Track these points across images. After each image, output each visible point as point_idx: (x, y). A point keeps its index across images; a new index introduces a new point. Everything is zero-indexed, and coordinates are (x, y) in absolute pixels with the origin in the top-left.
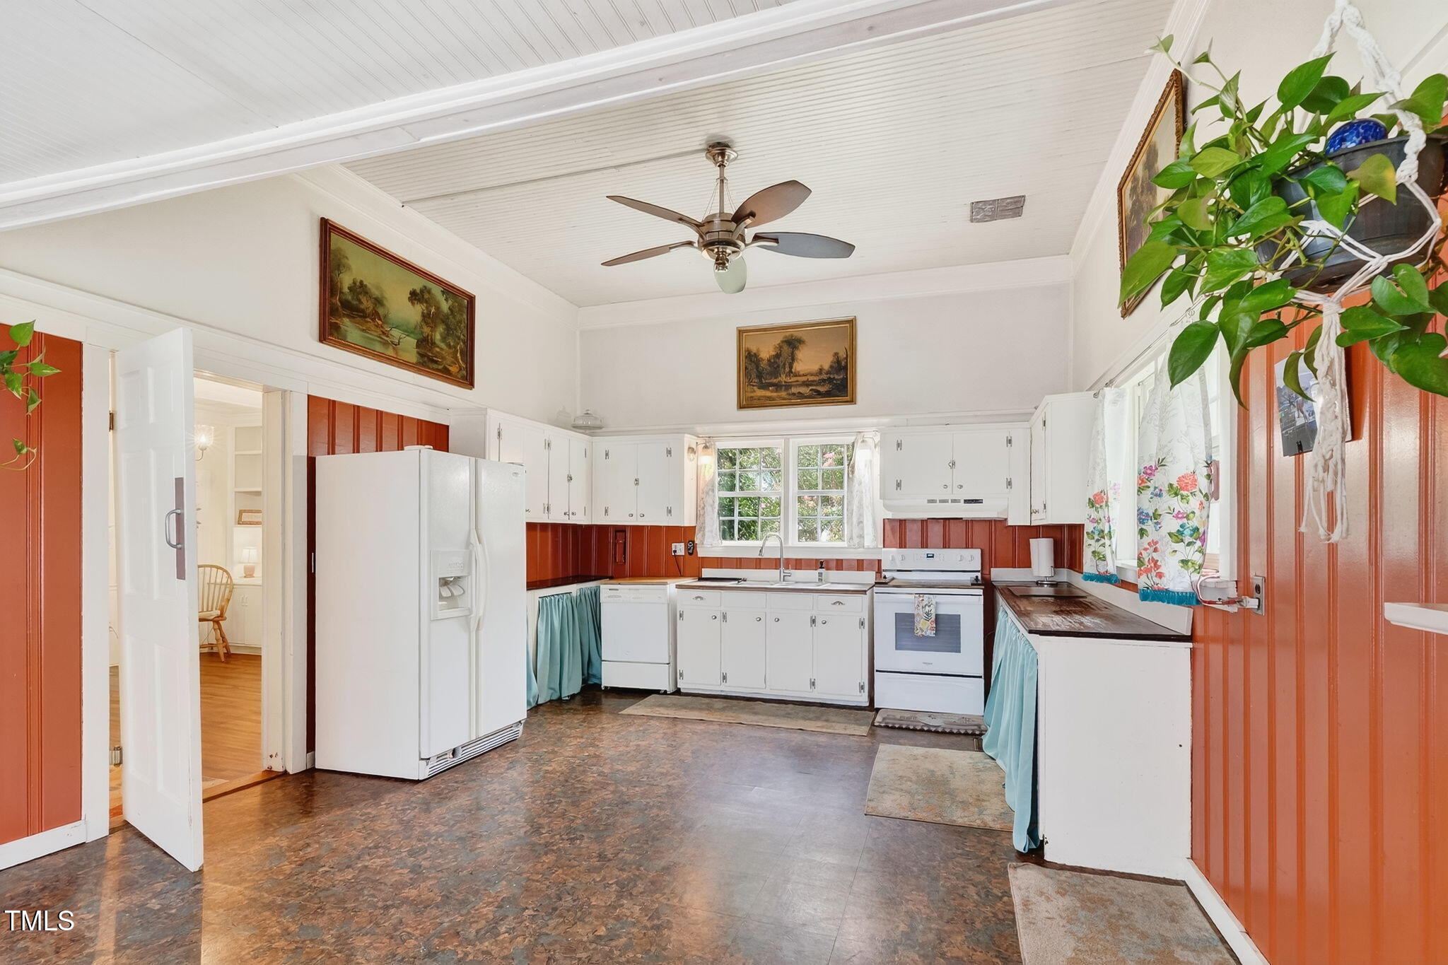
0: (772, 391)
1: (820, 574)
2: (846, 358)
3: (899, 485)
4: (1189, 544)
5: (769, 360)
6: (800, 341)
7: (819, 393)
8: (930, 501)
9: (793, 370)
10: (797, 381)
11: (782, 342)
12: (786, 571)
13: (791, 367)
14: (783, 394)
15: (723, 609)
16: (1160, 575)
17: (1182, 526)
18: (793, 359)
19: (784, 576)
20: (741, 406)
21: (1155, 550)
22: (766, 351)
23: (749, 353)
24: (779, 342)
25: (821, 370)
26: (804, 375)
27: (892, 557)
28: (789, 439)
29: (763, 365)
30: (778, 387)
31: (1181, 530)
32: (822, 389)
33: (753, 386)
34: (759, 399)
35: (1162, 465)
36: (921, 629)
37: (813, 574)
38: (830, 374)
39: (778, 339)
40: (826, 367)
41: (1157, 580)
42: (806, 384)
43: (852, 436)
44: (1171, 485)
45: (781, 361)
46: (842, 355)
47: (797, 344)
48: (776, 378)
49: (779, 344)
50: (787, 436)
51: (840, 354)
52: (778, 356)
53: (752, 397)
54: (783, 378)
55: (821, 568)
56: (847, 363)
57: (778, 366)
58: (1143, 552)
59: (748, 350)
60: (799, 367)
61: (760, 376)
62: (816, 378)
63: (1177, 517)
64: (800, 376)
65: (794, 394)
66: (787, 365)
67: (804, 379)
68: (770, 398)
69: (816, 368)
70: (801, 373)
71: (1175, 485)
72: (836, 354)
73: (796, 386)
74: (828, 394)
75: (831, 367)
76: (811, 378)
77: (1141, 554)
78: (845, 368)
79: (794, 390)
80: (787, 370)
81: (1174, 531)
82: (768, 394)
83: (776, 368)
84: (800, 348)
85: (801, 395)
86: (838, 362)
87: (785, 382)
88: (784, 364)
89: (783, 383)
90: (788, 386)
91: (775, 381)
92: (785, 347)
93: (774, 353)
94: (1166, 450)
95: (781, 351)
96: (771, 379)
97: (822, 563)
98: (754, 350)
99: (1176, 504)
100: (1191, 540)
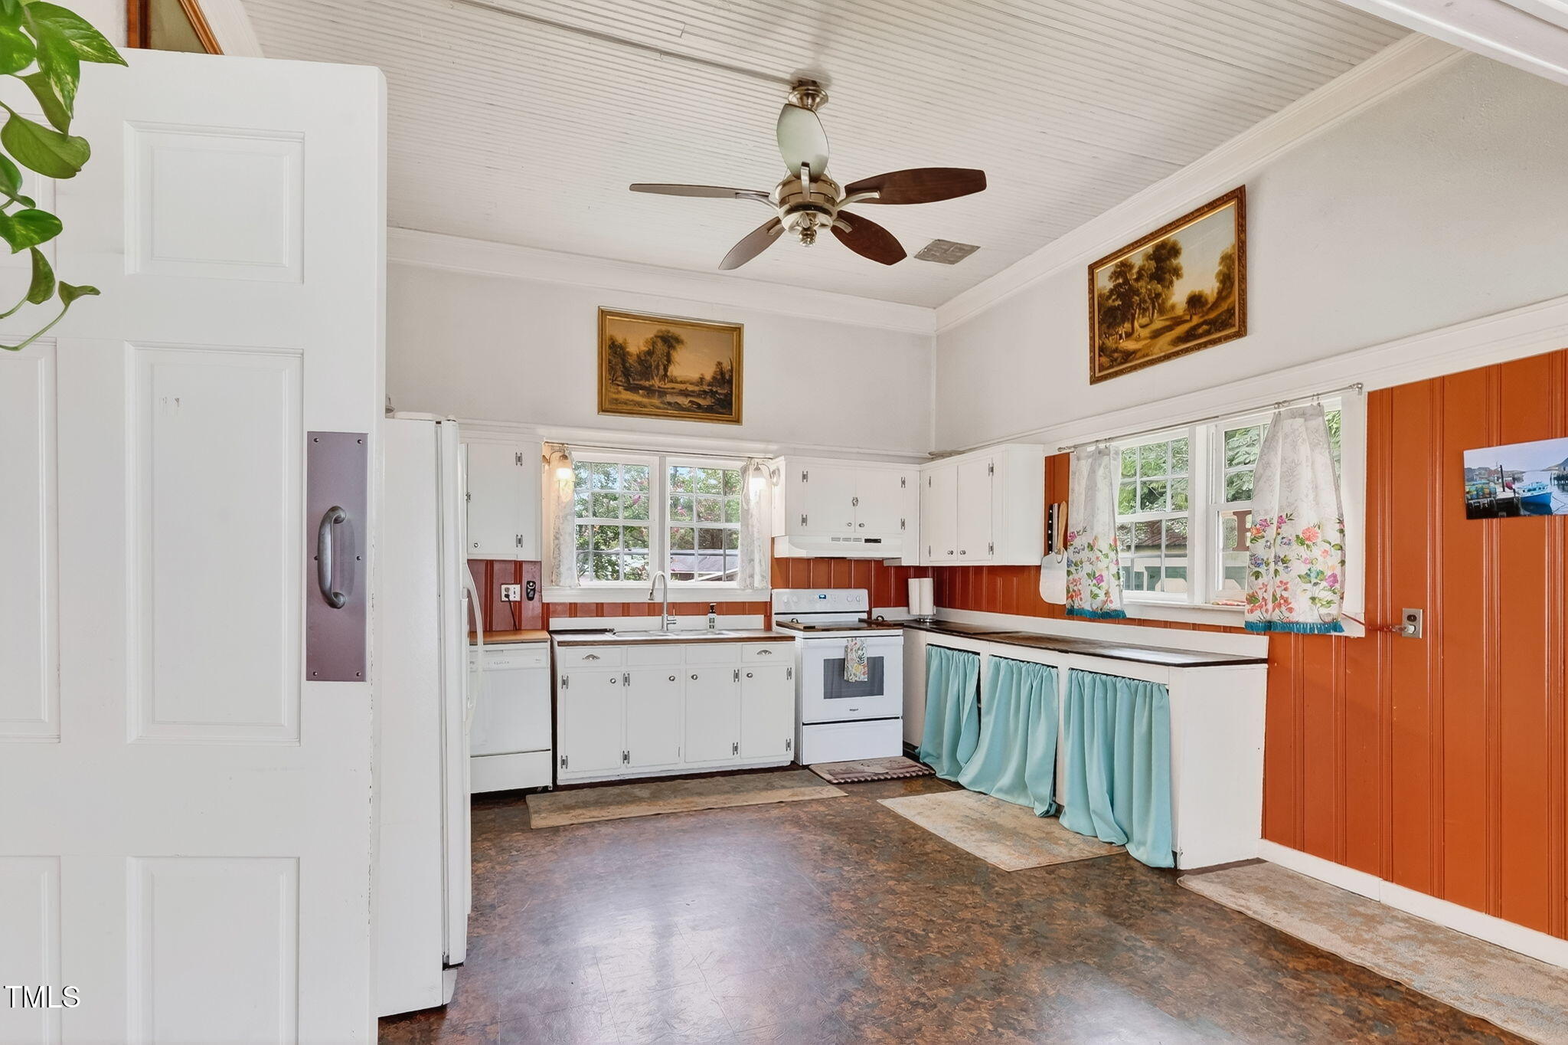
0: (643, 396)
1: (712, 621)
2: (731, 371)
3: (804, 520)
4: (1316, 584)
5: (639, 356)
6: (678, 341)
7: (699, 406)
8: (833, 539)
9: (668, 374)
10: (673, 388)
11: (656, 337)
12: (670, 618)
13: (666, 369)
14: (656, 401)
15: (624, 670)
16: (1290, 610)
17: (1309, 570)
18: (669, 361)
19: (668, 624)
20: (602, 409)
21: (1285, 589)
22: (636, 344)
23: (613, 343)
24: (652, 336)
25: (702, 379)
26: (681, 382)
27: (785, 599)
28: (664, 457)
29: (631, 360)
30: (650, 391)
31: (1309, 572)
32: (701, 401)
33: (619, 385)
34: (626, 404)
35: (1291, 520)
36: (854, 674)
37: (700, 621)
38: (712, 386)
39: (651, 332)
40: (708, 377)
41: (1287, 614)
42: (684, 393)
43: (742, 461)
44: (1297, 537)
45: (653, 361)
46: (726, 366)
47: (674, 343)
48: (649, 380)
49: (652, 338)
50: (662, 453)
51: (724, 365)
52: (650, 353)
53: (616, 400)
54: (656, 382)
55: (713, 612)
56: (731, 376)
57: (651, 366)
58: (1277, 589)
59: (612, 339)
60: (675, 371)
61: (627, 373)
62: (696, 389)
63: (1305, 562)
64: (677, 382)
65: (669, 404)
66: (662, 367)
67: (682, 387)
68: (639, 404)
69: (695, 376)
70: (679, 380)
71: (1301, 536)
72: (719, 364)
73: (672, 394)
74: (709, 409)
75: (714, 378)
76: (691, 388)
77: (1275, 591)
78: (730, 382)
79: (669, 398)
80: (662, 372)
81: (1303, 573)
82: (637, 398)
83: (647, 368)
84: (678, 349)
85: (678, 406)
86: (722, 373)
87: (659, 387)
88: (657, 367)
89: (657, 388)
90: (662, 393)
91: (647, 384)
92: (660, 344)
93: (646, 349)
94: (1293, 507)
95: (653, 347)
96: (641, 380)
97: (712, 607)
98: (620, 340)
99: (1302, 550)
100: (1316, 581)
